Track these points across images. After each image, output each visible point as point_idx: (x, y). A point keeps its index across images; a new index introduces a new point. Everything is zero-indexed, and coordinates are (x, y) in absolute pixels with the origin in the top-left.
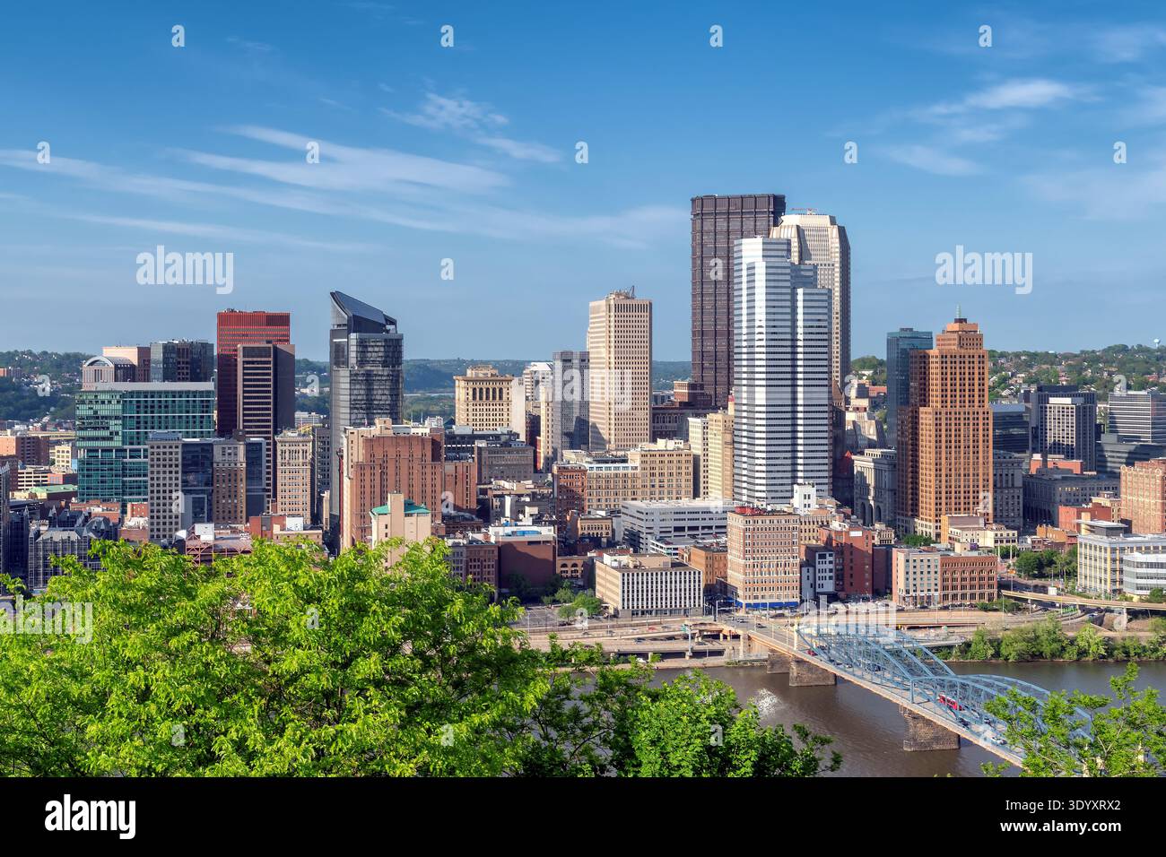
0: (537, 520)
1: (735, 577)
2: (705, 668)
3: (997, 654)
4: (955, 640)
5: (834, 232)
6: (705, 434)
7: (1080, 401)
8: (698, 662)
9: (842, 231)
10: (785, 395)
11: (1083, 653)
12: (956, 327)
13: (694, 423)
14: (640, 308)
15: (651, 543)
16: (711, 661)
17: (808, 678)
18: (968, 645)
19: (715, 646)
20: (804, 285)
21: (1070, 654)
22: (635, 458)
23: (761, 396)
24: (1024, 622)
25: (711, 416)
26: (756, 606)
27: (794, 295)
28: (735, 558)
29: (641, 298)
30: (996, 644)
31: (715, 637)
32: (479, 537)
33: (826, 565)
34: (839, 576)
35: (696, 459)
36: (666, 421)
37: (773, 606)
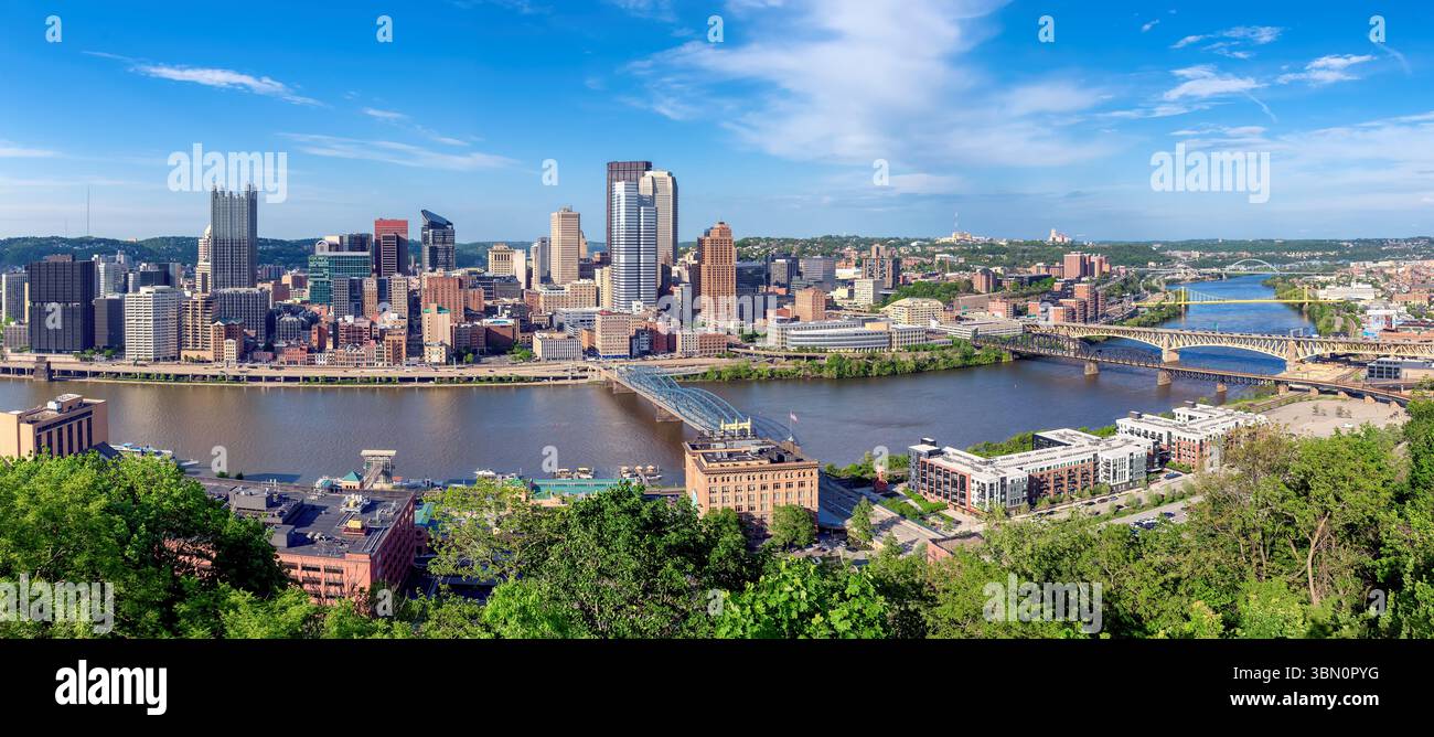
0: (510, 316)
1: (598, 345)
2: (577, 384)
3: (719, 377)
4: (700, 371)
5: (670, 179)
6: (602, 277)
7: (789, 261)
8: (574, 382)
9: (674, 180)
10: (635, 258)
11: (760, 376)
12: (719, 226)
13: (597, 271)
14: (574, 216)
15: (567, 327)
16: (580, 381)
17: (621, 390)
18: (706, 374)
19: (583, 374)
20: (645, 205)
21: (755, 376)
22: (567, 288)
23: (622, 259)
24: (734, 362)
25: (605, 268)
26: (607, 357)
27: (639, 210)
28: (598, 335)
29: (575, 212)
30: (719, 374)
31: (586, 370)
32: (478, 323)
33: (645, 338)
34: (651, 343)
35: (598, 289)
36: (586, 270)
37: (613, 357)
